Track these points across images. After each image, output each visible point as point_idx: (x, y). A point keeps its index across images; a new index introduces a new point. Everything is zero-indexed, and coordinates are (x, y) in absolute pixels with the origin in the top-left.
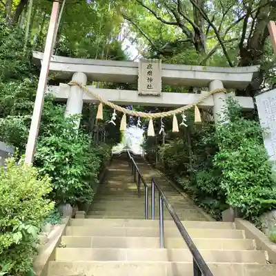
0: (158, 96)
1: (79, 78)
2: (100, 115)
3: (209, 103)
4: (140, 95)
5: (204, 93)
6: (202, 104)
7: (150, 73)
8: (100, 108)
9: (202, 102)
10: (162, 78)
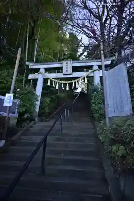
0: (71, 74)
1: (42, 71)
2: (49, 84)
3: (92, 75)
4: (64, 75)
5: (90, 71)
7: (67, 66)
8: (49, 81)
10: (72, 67)
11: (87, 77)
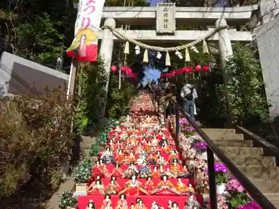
0: (172, 34)
1: (111, 23)
2: (127, 51)
3: (216, 37)
4: (159, 34)
5: (211, 30)
6: (210, 39)
7: (166, 15)
8: (127, 43)
9: (209, 37)
10: (176, 19)
11: (207, 41)
